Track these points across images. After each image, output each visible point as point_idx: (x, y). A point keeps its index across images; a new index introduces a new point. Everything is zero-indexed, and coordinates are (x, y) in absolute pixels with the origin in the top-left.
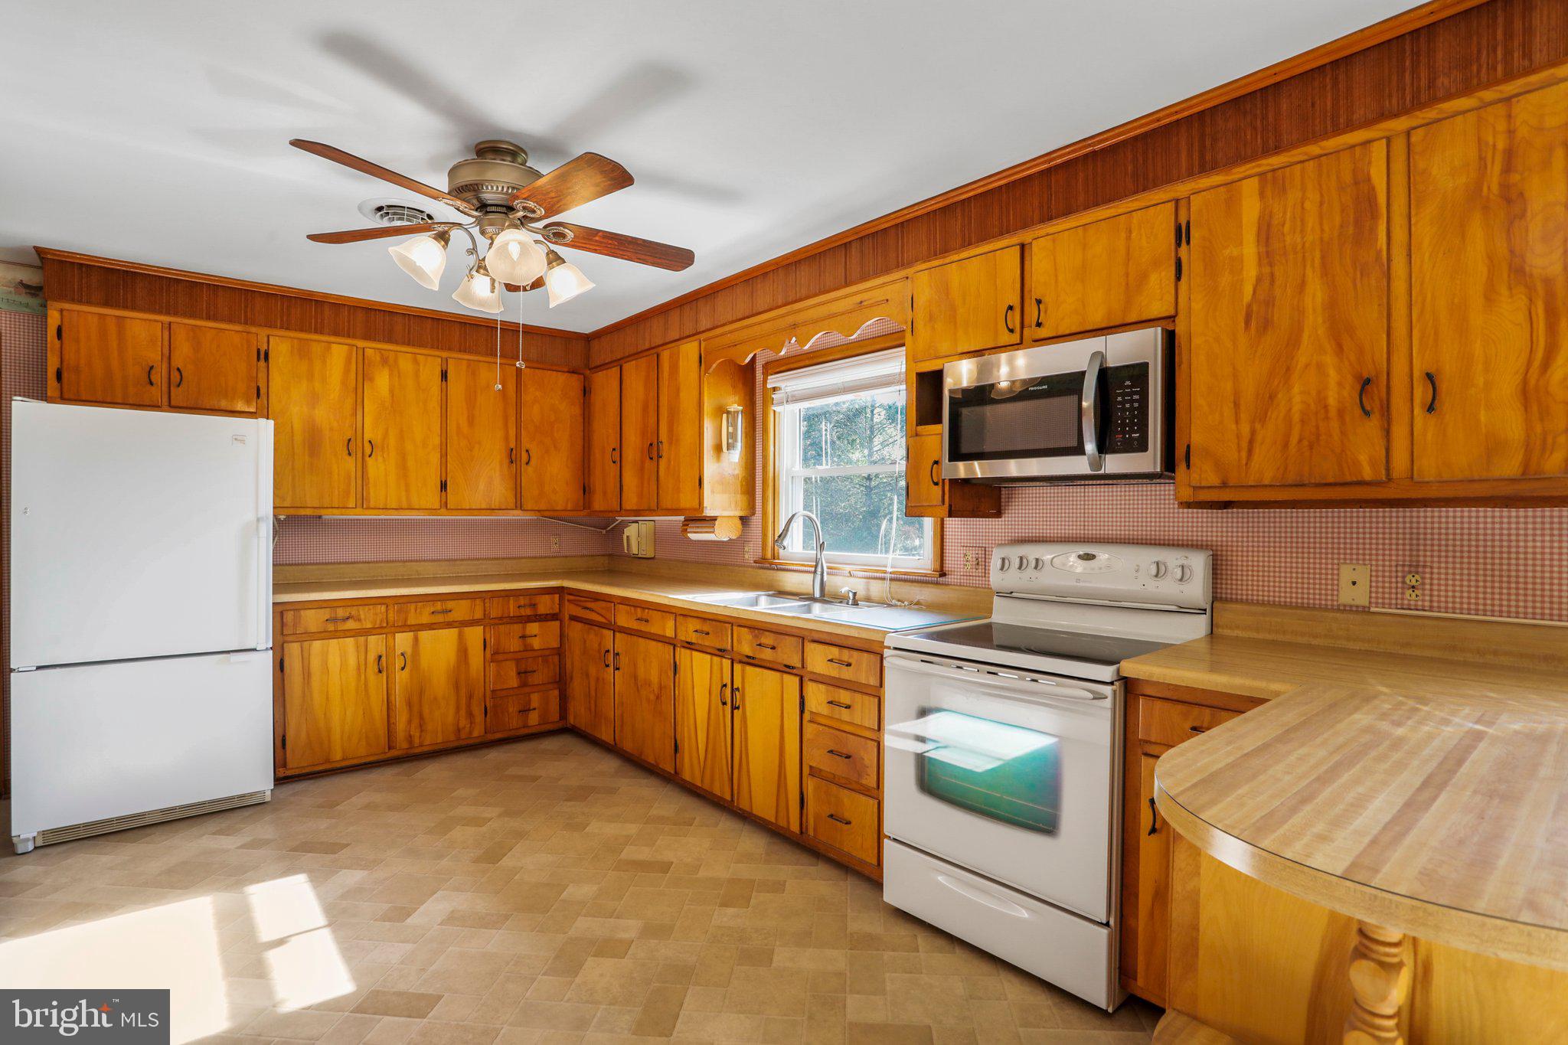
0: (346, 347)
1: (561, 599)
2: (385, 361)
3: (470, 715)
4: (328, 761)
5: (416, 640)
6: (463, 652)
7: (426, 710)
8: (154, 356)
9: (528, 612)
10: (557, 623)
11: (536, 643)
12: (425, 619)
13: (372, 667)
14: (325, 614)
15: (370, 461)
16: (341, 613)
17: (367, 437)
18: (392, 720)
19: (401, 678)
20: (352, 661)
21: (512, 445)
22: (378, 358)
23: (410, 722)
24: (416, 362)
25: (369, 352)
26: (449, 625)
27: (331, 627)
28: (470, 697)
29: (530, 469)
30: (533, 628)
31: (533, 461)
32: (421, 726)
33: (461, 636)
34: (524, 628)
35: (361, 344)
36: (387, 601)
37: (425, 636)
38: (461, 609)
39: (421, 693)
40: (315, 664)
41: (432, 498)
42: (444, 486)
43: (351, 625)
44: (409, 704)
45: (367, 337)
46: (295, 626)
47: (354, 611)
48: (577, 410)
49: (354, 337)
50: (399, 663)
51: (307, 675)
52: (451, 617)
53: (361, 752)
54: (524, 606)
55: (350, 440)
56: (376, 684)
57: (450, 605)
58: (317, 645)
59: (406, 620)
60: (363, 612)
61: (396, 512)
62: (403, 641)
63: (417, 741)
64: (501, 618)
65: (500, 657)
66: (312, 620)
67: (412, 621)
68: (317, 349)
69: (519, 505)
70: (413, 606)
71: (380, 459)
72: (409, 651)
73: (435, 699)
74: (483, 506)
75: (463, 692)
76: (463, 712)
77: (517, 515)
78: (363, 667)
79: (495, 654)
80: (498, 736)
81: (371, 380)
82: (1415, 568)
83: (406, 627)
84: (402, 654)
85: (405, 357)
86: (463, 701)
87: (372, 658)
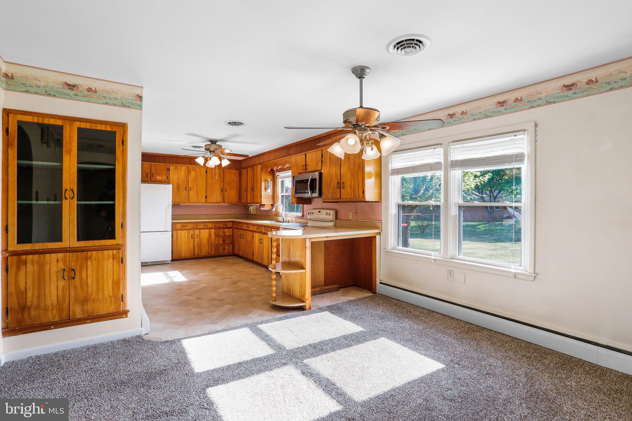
0: (185, 167)
1: (233, 224)
2: (193, 169)
3: (212, 249)
4: (181, 257)
5: (200, 231)
6: (210, 235)
7: (202, 248)
8: (148, 171)
9: (225, 226)
10: (232, 229)
11: (227, 234)
12: (202, 227)
13: (190, 237)
14: (181, 225)
15: (190, 192)
16: (184, 225)
17: (190, 186)
18: (194, 249)
19: (197, 240)
20: (186, 235)
21: (222, 188)
22: (192, 169)
23: (198, 250)
24: (200, 169)
25: (190, 168)
26: (207, 229)
27: (182, 228)
28: (211, 245)
29: (226, 193)
30: (226, 230)
31: (227, 191)
32: (201, 251)
33: (209, 231)
34: (224, 230)
35: (188, 166)
36: (193, 223)
37: (202, 231)
38: (210, 225)
39: (201, 243)
40: (179, 236)
41: (203, 200)
42: (206, 197)
43: (186, 228)
44: (198, 246)
45: (189, 164)
46: (176, 227)
47: (186, 225)
48: (238, 179)
49: (187, 164)
50: (196, 237)
51: (177, 238)
52: (207, 227)
53: (188, 255)
54: (224, 225)
55: (186, 187)
56: (191, 241)
57: (207, 224)
58: (179, 232)
59: (197, 227)
60: (188, 225)
61: (196, 203)
62: (197, 232)
63: (200, 254)
64: (219, 228)
65: (219, 237)
66: (179, 226)
67: (199, 227)
68: (179, 167)
69: (224, 202)
70: (199, 224)
71: (192, 192)
72: (198, 234)
73: (204, 245)
74: (216, 202)
75: (210, 244)
76: (210, 249)
77: (224, 204)
78: (188, 237)
79: (217, 236)
80: (218, 255)
81: (191, 174)
82: (356, 213)
83: (198, 229)
85: (198, 168)
86: (210, 246)
87: (190, 235)
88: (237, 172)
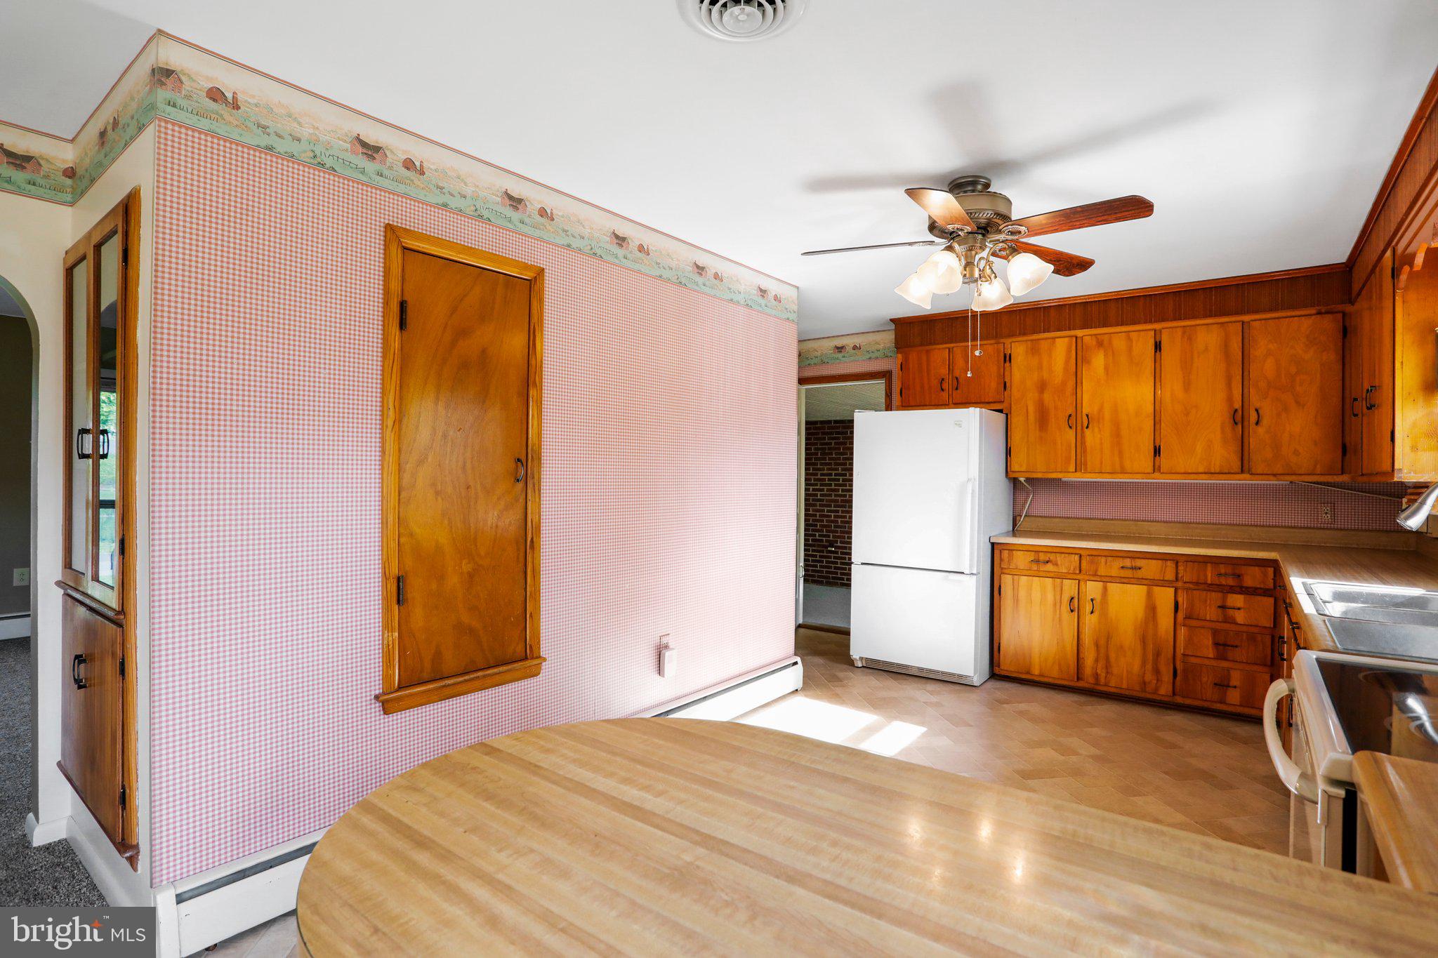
0: (1066, 339)
1: (1276, 574)
2: (1100, 344)
3: (1157, 671)
4: (1028, 673)
5: (1105, 589)
6: (1151, 609)
7: (1112, 655)
8: (944, 371)
9: (1231, 582)
10: (1271, 600)
11: (1240, 617)
12: (1115, 572)
13: (1065, 608)
14: (1031, 556)
15: (1087, 432)
16: (1042, 557)
17: (1085, 411)
18: (1081, 655)
19: (1090, 621)
20: (1050, 597)
21: (1238, 405)
22: (1094, 343)
23: (1097, 660)
24: (1129, 339)
25: (1086, 339)
26: (1140, 581)
27: (1035, 567)
28: (1157, 654)
29: (1261, 430)
30: (1237, 600)
31: (1265, 421)
32: (1107, 667)
33: (1149, 595)
34: (1224, 599)
35: (1079, 333)
36: (1082, 552)
37: (1113, 587)
38: (1151, 569)
39: (1108, 638)
40: (1022, 593)
41: (1145, 462)
42: (1157, 451)
43: (1050, 567)
44: (1097, 645)
45: (1085, 326)
46: (1009, 562)
47: (1052, 557)
48: (1331, 357)
49: (1074, 329)
50: (1088, 608)
52: (1140, 574)
53: (1054, 675)
54: (1226, 574)
55: (1070, 416)
56: (1069, 620)
57: (1139, 563)
58: (1024, 579)
59: (1096, 571)
60: (1059, 558)
61: (1110, 476)
62: (1093, 589)
63: (1102, 680)
64: (1197, 583)
65: (1194, 623)
66: (1021, 560)
67: (1102, 571)
68: (1044, 345)
69: (1244, 467)
70: (1103, 559)
71: (1096, 430)
72: (1098, 598)
73: (1121, 647)
74: (1201, 470)
75: (1150, 647)
76: (1149, 667)
77: (1245, 480)
78: (1058, 604)
79: (1184, 616)
80: (1188, 702)
81: (1088, 362)
83: (1095, 576)
84: (1092, 600)
85: (1117, 336)
86: (1150, 657)
87: (1066, 598)
88: (1329, 324)
